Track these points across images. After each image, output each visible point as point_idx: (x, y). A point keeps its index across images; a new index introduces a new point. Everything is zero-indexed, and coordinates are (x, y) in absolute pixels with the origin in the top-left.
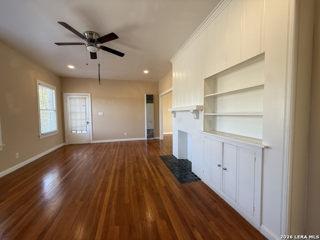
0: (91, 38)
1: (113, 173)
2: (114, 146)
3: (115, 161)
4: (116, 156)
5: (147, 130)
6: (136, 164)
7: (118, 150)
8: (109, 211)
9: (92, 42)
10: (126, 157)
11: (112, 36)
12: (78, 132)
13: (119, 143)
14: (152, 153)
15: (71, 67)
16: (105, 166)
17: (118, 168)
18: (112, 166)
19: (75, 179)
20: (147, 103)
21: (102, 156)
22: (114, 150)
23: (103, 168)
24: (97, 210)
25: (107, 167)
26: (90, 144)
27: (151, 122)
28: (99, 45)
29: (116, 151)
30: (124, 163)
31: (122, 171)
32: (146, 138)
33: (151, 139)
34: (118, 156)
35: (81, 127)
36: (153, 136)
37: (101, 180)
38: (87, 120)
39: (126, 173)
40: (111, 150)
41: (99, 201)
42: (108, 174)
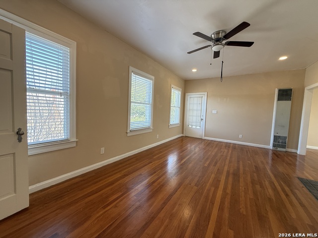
0: (217, 37)
1: (225, 173)
2: (226, 146)
3: (227, 162)
4: (228, 158)
5: (275, 136)
6: (255, 174)
7: (230, 151)
8: (221, 209)
9: (218, 41)
10: (241, 163)
11: (244, 25)
12: (193, 127)
13: (232, 145)
14: (281, 169)
15: (194, 70)
16: (216, 163)
17: (231, 171)
18: (224, 166)
19: (191, 165)
20: (279, 99)
21: (213, 154)
22: (226, 151)
23: (215, 165)
24: (209, 201)
25: (218, 165)
26: (202, 139)
27: (284, 126)
28: (224, 42)
29: (228, 152)
30: (238, 168)
31: (236, 175)
32: (271, 147)
33: (279, 149)
34: (231, 157)
35: (196, 122)
36: (284, 147)
37: (213, 176)
38: (202, 117)
39: (241, 180)
40: (222, 150)
41: (211, 195)
42: (219, 172)
